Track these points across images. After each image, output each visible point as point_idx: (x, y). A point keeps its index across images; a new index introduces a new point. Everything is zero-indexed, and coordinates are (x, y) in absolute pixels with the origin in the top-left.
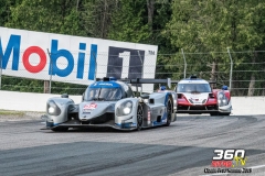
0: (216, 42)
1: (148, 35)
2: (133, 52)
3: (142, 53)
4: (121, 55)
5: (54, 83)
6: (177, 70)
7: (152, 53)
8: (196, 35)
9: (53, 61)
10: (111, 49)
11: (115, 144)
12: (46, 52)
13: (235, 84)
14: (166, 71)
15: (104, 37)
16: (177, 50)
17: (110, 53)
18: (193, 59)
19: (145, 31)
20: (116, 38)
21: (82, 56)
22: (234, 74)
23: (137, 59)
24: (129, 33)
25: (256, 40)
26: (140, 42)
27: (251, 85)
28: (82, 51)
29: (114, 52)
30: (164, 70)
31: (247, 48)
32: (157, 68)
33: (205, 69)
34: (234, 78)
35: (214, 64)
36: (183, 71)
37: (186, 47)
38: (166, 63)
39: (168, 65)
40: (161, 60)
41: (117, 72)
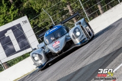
1: (16, 12)
2: (13, 28)
3: (19, 25)
6: (47, 23)
7: (26, 22)
13: (89, 12)
14: (41, 28)
16: (40, 11)
18: (54, 11)
19: (13, 11)
22: (85, 6)
24: (4, 18)
26: (14, 20)
30: (39, 28)
32: (34, 30)
33: (64, 13)
34: (86, 8)
35: (68, 6)
36: (51, 22)
37: (45, 6)
38: (38, 23)
39: (40, 24)
40: (34, 23)
41: (10, 47)
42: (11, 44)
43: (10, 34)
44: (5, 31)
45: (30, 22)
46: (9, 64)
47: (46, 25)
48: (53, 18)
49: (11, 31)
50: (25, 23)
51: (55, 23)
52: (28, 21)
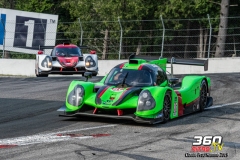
0: (108, 12)
1: (50, 6)
2: (37, 21)
3: (45, 21)
4: (26, 23)
6: (75, 36)
7: (54, 22)
8: (91, 7)
10: (18, 18)
13: (124, 49)
14: (65, 37)
15: (12, 7)
16: (75, 19)
17: (17, 21)
18: (89, 27)
20: (22, 9)
22: (124, 40)
23: (40, 27)
24: (34, 5)
25: (143, 11)
26: (43, 12)
27: (138, 50)
29: (20, 21)
30: (63, 36)
31: (135, 17)
32: (57, 35)
33: (99, 35)
34: (124, 44)
35: (107, 31)
36: (80, 37)
37: (83, 17)
38: (65, 30)
40: (61, 28)
41: (23, 38)
42: (26, 35)
43: (30, 25)
44: (27, 19)
45: (58, 24)
46: (11, 55)
49: (33, 22)
50: (52, 22)
52: (57, 22)
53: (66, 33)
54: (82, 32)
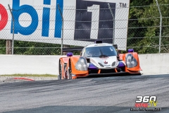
3: (113, 5)
4: (89, 9)
5: (17, 43)
6: (152, 23)
7: (124, 6)
9: (15, 18)
10: (79, 2)
11: (85, 107)
12: (7, 8)
14: (140, 25)
21: (47, 12)
28: (47, 6)
29: (82, 6)
30: (137, 24)
36: (158, 24)
38: (139, 16)
39: (142, 19)
40: (134, 13)
43: (95, 11)
44: (91, 4)
45: (130, 9)
47: (148, 25)
48: (163, 20)
49: (98, 6)
51: (163, 28)
52: (128, 6)
53: (140, 20)
54: (161, 18)
